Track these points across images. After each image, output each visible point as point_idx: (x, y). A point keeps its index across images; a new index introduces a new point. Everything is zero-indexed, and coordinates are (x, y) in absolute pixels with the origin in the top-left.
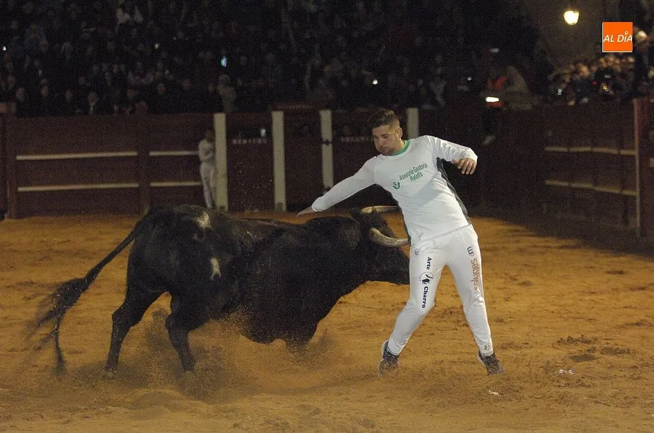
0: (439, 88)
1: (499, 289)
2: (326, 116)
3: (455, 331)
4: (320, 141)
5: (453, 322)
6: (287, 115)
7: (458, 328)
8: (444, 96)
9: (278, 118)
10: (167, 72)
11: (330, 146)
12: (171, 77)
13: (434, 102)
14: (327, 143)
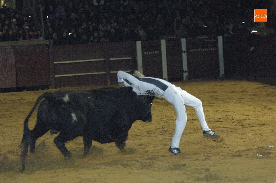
0: (231, 27)
1: (259, 111)
2: (183, 41)
3: (242, 130)
4: (182, 52)
5: (241, 126)
6: (167, 41)
7: (242, 128)
8: (233, 31)
9: (163, 42)
10: (116, 24)
11: (186, 53)
12: (117, 27)
13: (229, 33)
14: (184, 52)
